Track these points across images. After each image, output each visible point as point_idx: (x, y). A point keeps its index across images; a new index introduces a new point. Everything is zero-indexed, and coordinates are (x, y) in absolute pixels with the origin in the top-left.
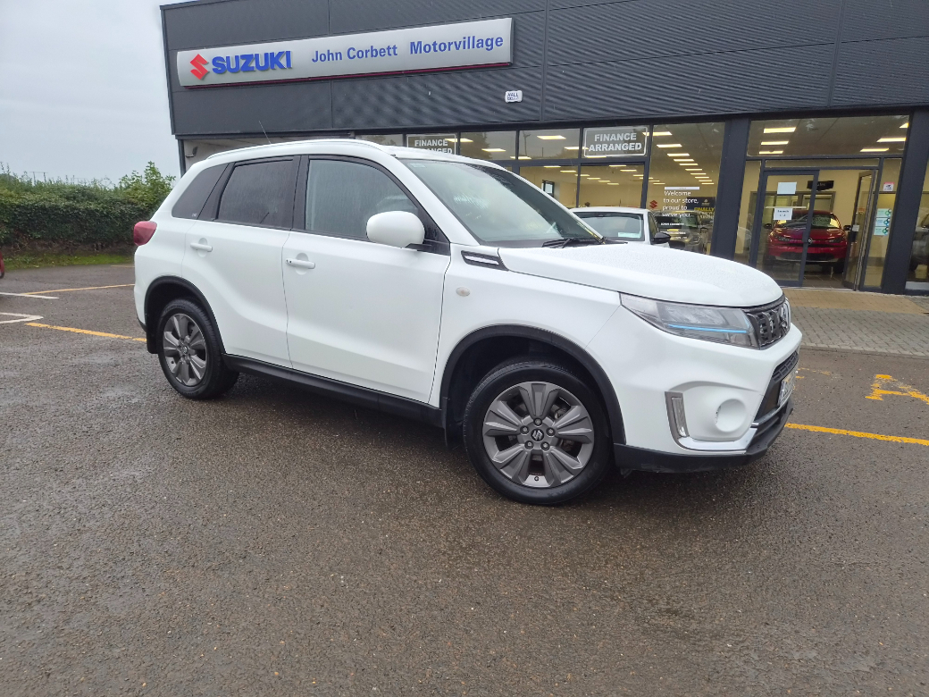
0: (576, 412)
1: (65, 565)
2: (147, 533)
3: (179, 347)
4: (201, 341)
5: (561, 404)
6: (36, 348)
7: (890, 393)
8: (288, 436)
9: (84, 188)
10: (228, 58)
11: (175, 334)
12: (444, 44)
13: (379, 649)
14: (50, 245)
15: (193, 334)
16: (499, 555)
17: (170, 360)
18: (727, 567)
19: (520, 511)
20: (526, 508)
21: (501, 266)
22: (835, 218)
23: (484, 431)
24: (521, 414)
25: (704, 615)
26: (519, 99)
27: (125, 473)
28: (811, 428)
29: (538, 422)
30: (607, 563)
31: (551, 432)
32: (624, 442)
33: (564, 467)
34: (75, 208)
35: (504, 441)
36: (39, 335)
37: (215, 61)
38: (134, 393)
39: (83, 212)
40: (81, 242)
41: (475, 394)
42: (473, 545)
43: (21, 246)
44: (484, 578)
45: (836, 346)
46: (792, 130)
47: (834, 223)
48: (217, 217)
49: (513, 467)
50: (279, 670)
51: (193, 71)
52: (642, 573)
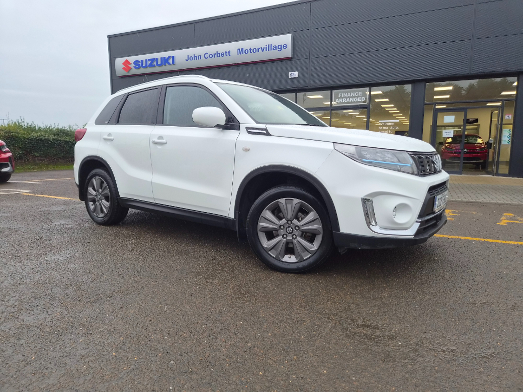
0: (312, 215)
1: (6, 300)
2: (58, 285)
3: (96, 196)
4: (107, 191)
5: (303, 211)
6: (23, 204)
7: (512, 221)
8: (151, 241)
9: (64, 130)
10: (142, 61)
11: (94, 189)
12: (256, 49)
13: (180, 342)
14: (44, 160)
15: (103, 188)
16: (263, 297)
17: (91, 203)
18: (403, 304)
19: (279, 276)
20: (283, 275)
21: (268, 134)
22: (480, 138)
23: (259, 228)
24: (280, 218)
25: (385, 327)
26: (297, 76)
27: (54, 258)
28: (462, 238)
29: (290, 222)
30: (328, 301)
31: (297, 228)
32: (339, 230)
33: (306, 250)
34: (58, 140)
35: (270, 235)
36: (26, 198)
37: (136, 62)
38: (70, 223)
39: (62, 142)
40: (60, 158)
41: (253, 206)
42: (248, 292)
43: (28, 160)
44: (251, 308)
45: (481, 201)
46: (450, 88)
47: (479, 141)
48: (118, 122)
49: (276, 250)
50: (116, 352)
51: (123, 68)
52: (349, 306)
